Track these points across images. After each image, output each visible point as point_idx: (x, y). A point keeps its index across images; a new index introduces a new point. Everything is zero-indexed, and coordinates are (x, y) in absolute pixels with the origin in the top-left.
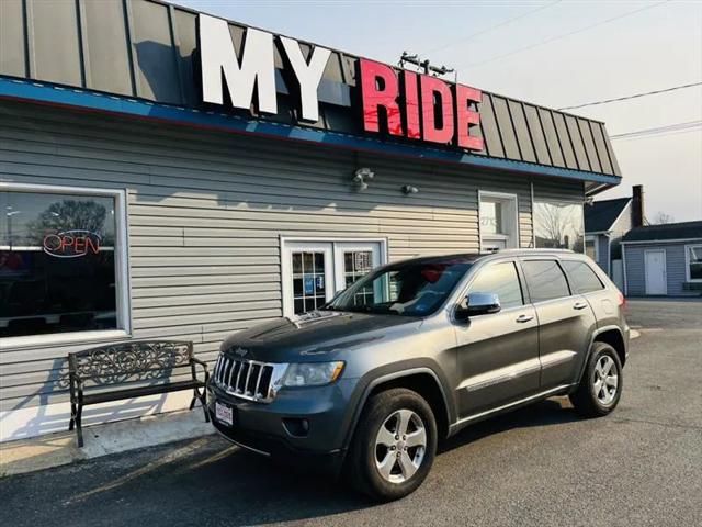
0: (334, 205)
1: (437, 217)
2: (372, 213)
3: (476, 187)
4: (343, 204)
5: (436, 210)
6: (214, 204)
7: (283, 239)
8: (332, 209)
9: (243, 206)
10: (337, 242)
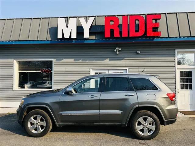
0: (108, 59)
1: (151, 60)
2: (123, 61)
3: (174, 49)
4: (111, 59)
5: (151, 58)
6: (73, 61)
8: (107, 60)
9: (80, 61)
10: (110, 70)
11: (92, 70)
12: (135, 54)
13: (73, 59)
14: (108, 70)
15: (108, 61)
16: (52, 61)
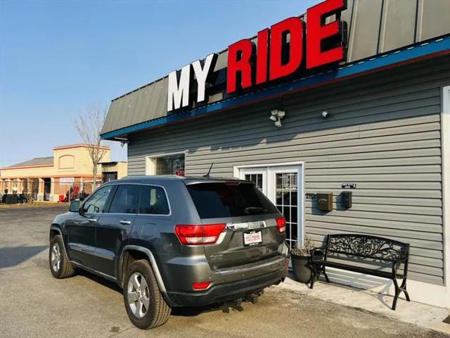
0: (265, 141)
1: (363, 134)
2: (292, 142)
5: (363, 127)
6: (209, 152)
7: (235, 167)
8: (263, 144)
9: (220, 151)
10: (270, 167)
11: (239, 169)
12: (320, 120)
13: (210, 148)
14: (266, 167)
15: (265, 145)
16: (184, 154)
